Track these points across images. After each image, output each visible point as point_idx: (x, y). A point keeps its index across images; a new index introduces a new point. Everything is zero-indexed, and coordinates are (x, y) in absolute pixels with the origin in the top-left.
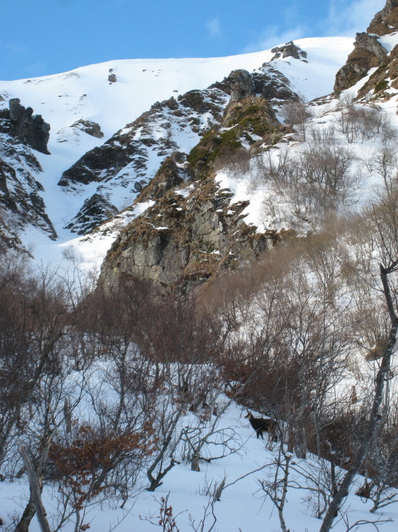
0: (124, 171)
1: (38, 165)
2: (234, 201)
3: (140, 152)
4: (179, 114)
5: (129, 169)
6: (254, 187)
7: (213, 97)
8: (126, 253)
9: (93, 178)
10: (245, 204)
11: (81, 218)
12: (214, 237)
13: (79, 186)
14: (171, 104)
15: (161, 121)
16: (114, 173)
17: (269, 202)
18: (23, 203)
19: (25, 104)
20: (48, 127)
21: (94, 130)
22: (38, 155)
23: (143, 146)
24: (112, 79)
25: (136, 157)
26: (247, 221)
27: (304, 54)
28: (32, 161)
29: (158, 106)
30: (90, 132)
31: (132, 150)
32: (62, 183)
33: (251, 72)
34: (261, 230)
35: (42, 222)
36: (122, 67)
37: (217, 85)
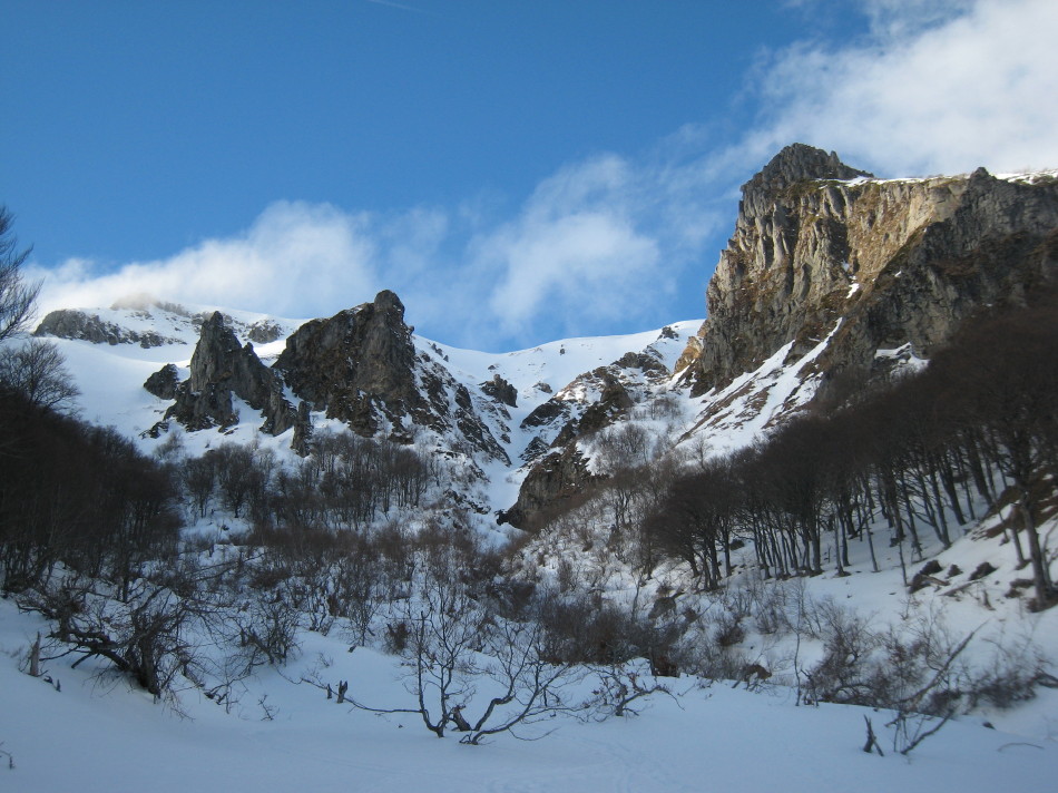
0: (557, 419)
1: (509, 416)
2: (583, 457)
3: (567, 408)
4: (593, 382)
5: (559, 418)
6: (593, 450)
7: (613, 371)
8: (531, 484)
9: (541, 423)
10: (588, 459)
11: (528, 451)
12: (573, 476)
13: (532, 427)
14: (588, 376)
15: (581, 387)
16: (552, 420)
17: (598, 458)
18: (492, 447)
19: (503, 377)
20: (516, 391)
21: (546, 389)
22: (509, 408)
23: (569, 404)
24: (562, 352)
25: (564, 410)
26: (588, 469)
27: (677, 335)
28: (505, 413)
29: (581, 377)
30: (544, 390)
31: (562, 406)
32: (522, 427)
33: (637, 353)
34: (593, 474)
35: (503, 456)
36: (568, 343)
37: (616, 363)
